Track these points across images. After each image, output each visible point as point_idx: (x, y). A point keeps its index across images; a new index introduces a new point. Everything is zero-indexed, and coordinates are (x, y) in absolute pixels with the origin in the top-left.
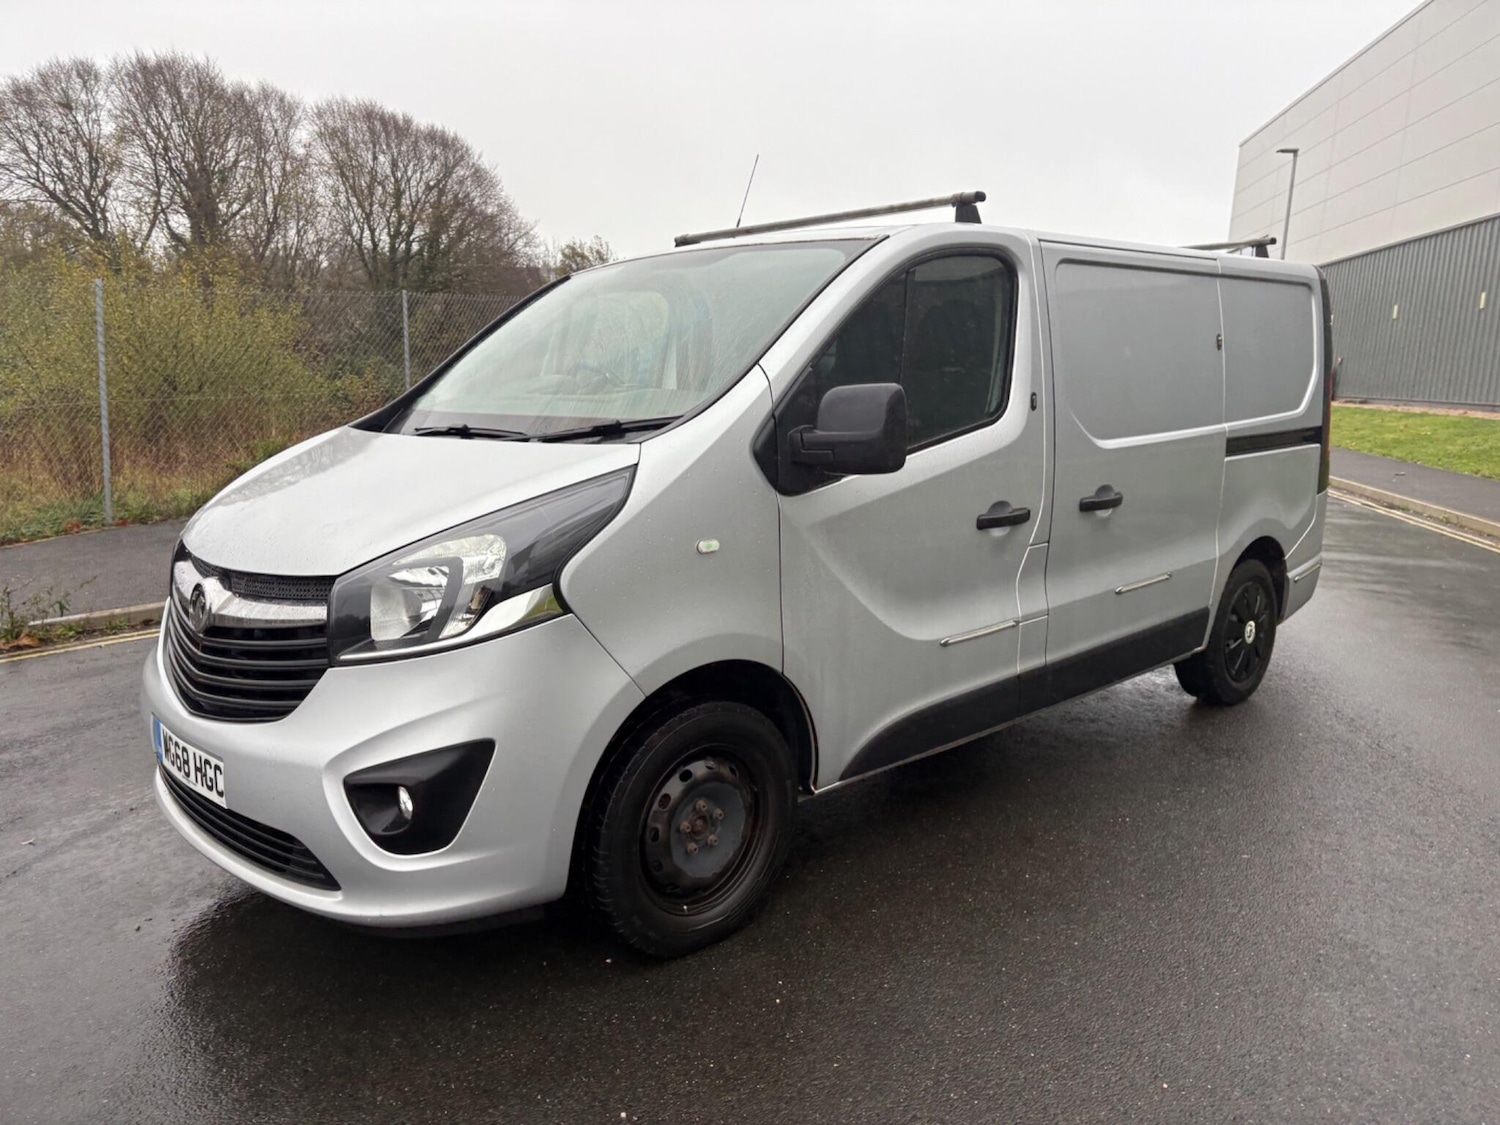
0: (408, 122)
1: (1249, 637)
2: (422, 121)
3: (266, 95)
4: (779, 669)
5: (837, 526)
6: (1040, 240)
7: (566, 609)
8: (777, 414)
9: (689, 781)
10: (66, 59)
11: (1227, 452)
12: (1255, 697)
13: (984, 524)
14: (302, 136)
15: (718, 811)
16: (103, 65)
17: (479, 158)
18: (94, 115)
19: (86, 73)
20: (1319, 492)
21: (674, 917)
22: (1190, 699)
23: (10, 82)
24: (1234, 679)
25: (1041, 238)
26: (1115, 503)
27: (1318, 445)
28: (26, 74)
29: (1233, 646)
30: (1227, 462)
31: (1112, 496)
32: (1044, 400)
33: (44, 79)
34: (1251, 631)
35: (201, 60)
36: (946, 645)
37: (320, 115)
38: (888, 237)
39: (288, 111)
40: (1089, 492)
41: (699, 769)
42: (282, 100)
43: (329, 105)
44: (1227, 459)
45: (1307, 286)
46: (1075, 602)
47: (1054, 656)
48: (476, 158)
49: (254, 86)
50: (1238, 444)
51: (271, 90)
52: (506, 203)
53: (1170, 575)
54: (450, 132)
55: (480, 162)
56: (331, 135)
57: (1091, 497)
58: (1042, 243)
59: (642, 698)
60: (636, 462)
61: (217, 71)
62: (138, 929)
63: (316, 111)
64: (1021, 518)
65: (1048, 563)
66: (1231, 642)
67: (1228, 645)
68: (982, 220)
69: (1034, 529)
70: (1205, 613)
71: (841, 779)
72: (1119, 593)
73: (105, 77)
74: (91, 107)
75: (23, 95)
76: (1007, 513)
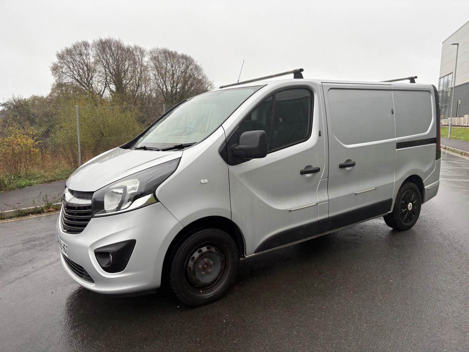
0: (176, 53)
1: (410, 208)
2: (180, 53)
3: (136, 48)
4: (230, 219)
5: (249, 175)
6: (322, 83)
7: (158, 201)
8: (227, 141)
9: (201, 253)
10: (80, 41)
11: (397, 147)
12: (413, 228)
13: (302, 173)
14: (146, 59)
15: (212, 262)
16: (90, 42)
17: (197, 62)
18: (88, 57)
19: (86, 45)
20: (436, 160)
21: (197, 294)
22: (391, 229)
23: (65, 48)
24: (404, 222)
25: (322, 82)
26: (353, 165)
27: (435, 144)
28: (70, 46)
29: (403, 211)
30: (397, 151)
31: (352, 163)
32: (324, 133)
33: (75, 47)
34: (410, 206)
35: (117, 39)
36: (290, 211)
37: (151, 53)
38: (267, 85)
39: (142, 52)
40: (343, 162)
41: (204, 249)
42: (140, 49)
43: (154, 50)
44: (397, 150)
45: (429, 91)
46: (339, 197)
47: (331, 215)
48: (196, 62)
49: (133, 46)
50: (400, 145)
51: (137, 47)
52: (204, 75)
53: (376, 188)
54: (188, 55)
55: (197, 64)
56: (154, 59)
57: (344, 164)
58: (323, 83)
59: (183, 227)
60: (181, 156)
61: (122, 42)
62: (52, 292)
63: (150, 52)
64: (317, 170)
65: (328, 185)
66: (403, 210)
67: (402, 211)
68: (303, 77)
69: (322, 173)
70: (390, 201)
71: (255, 253)
72: (356, 194)
73: (91, 45)
74: (87, 55)
75: (69, 52)
76: (312, 169)
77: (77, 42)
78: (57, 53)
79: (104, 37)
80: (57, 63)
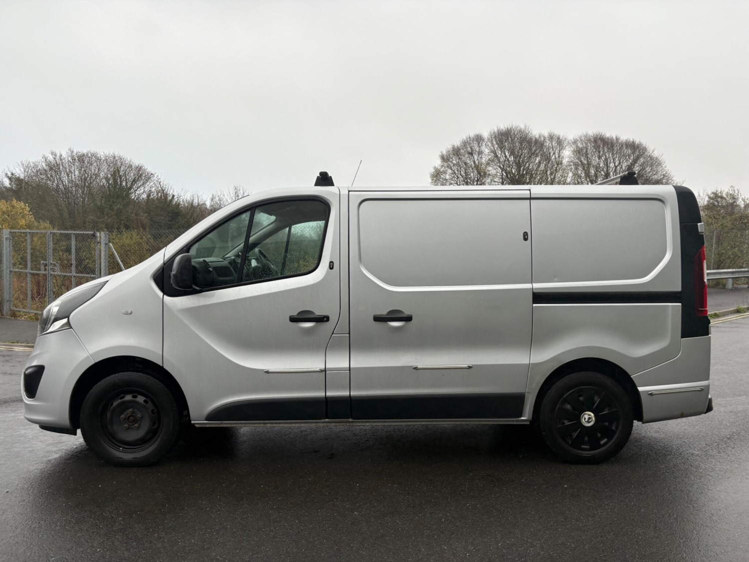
0: (617, 139)
1: (588, 422)
2: (624, 138)
3: (551, 137)
4: (161, 365)
6: (349, 191)
7: (71, 327)
10: (472, 135)
11: (533, 301)
13: (293, 320)
14: (567, 154)
16: (486, 135)
17: (653, 152)
18: (480, 156)
19: (479, 139)
20: (682, 338)
23: (451, 147)
24: (571, 446)
26: (407, 319)
27: (680, 304)
28: (457, 143)
29: (566, 424)
31: (404, 316)
33: (465, 144)
34: (589, 418)
35: (522, 127)
36: (268, 372)
37: (575, 142)
39: (560, 142)
40: (383, 312)
42: (558, 138)
43: (580, 137)
44: (534, 305)
45: (659, 200)
47: (356, 393)
48: (651, 152)
49: (546, 135)
51: (552, 135)
52: (666, 173)
53: (470, 367)
54: (637, 142)
55: (653, 154)
56: (578, 152)
57: (385, 315)
60: (108, 280)
61: (529, 130)
63: (573, 141)
64: (323, 319)
65: (350, 345)
68: (335, 184)
70: (521, 396)
71: (207, 420)
72: (416, 368)
73: (486, 140)
74: (480, 153)
75: (456, 152)
76: (312, 316)
77: (468, 136)
78: (440, 154)
79: (503, 126)
80: (439, 168)
